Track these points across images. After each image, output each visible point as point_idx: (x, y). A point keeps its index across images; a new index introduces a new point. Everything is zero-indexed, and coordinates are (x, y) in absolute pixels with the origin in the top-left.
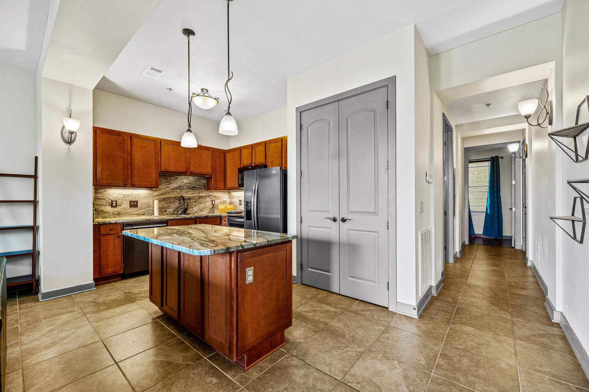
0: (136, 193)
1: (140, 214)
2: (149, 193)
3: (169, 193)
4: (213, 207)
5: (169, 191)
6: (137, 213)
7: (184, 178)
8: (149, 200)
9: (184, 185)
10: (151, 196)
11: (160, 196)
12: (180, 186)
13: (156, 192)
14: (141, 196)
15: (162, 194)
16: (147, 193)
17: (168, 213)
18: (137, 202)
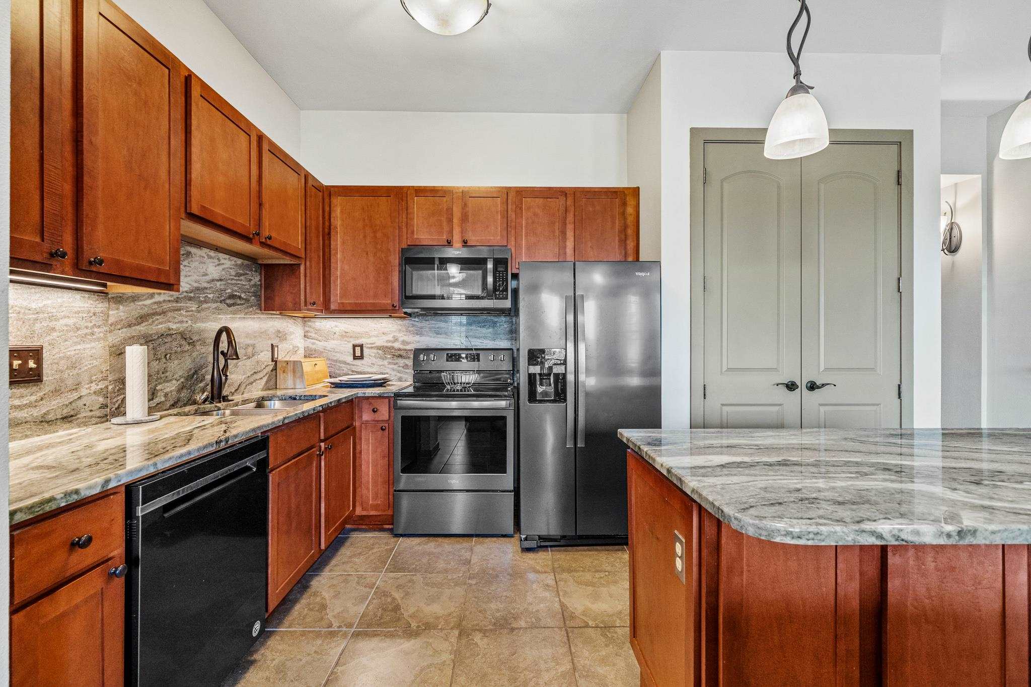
0: (33, 306)
1: (51, 417)
2: (92, 310)
3: (164, 313)
4: (275, 369)
5: (166, 306)
6: (36, 413)
7: (210, 257)
8: (93, 344)
9: (208, 285)
10: (99, 327)
11: (135, 325)
12: (198, 289)
13: (121, 307)
14: (59, 324)
15: (142, 319)
16: (83, 312)
17: (163, 399)
18: (37, 353)
